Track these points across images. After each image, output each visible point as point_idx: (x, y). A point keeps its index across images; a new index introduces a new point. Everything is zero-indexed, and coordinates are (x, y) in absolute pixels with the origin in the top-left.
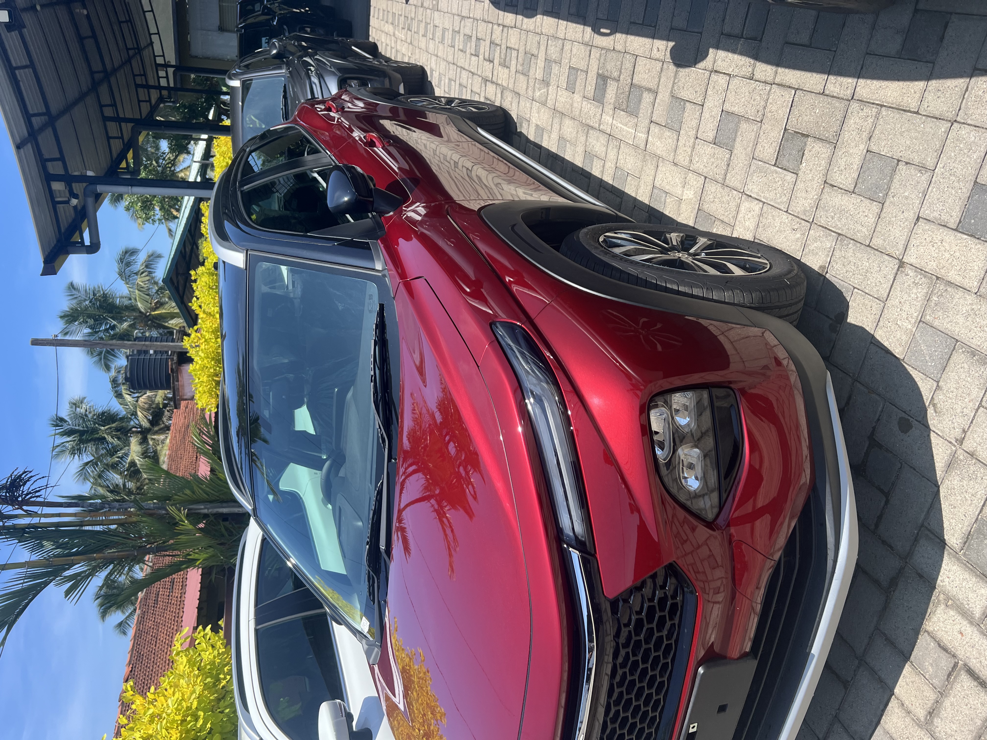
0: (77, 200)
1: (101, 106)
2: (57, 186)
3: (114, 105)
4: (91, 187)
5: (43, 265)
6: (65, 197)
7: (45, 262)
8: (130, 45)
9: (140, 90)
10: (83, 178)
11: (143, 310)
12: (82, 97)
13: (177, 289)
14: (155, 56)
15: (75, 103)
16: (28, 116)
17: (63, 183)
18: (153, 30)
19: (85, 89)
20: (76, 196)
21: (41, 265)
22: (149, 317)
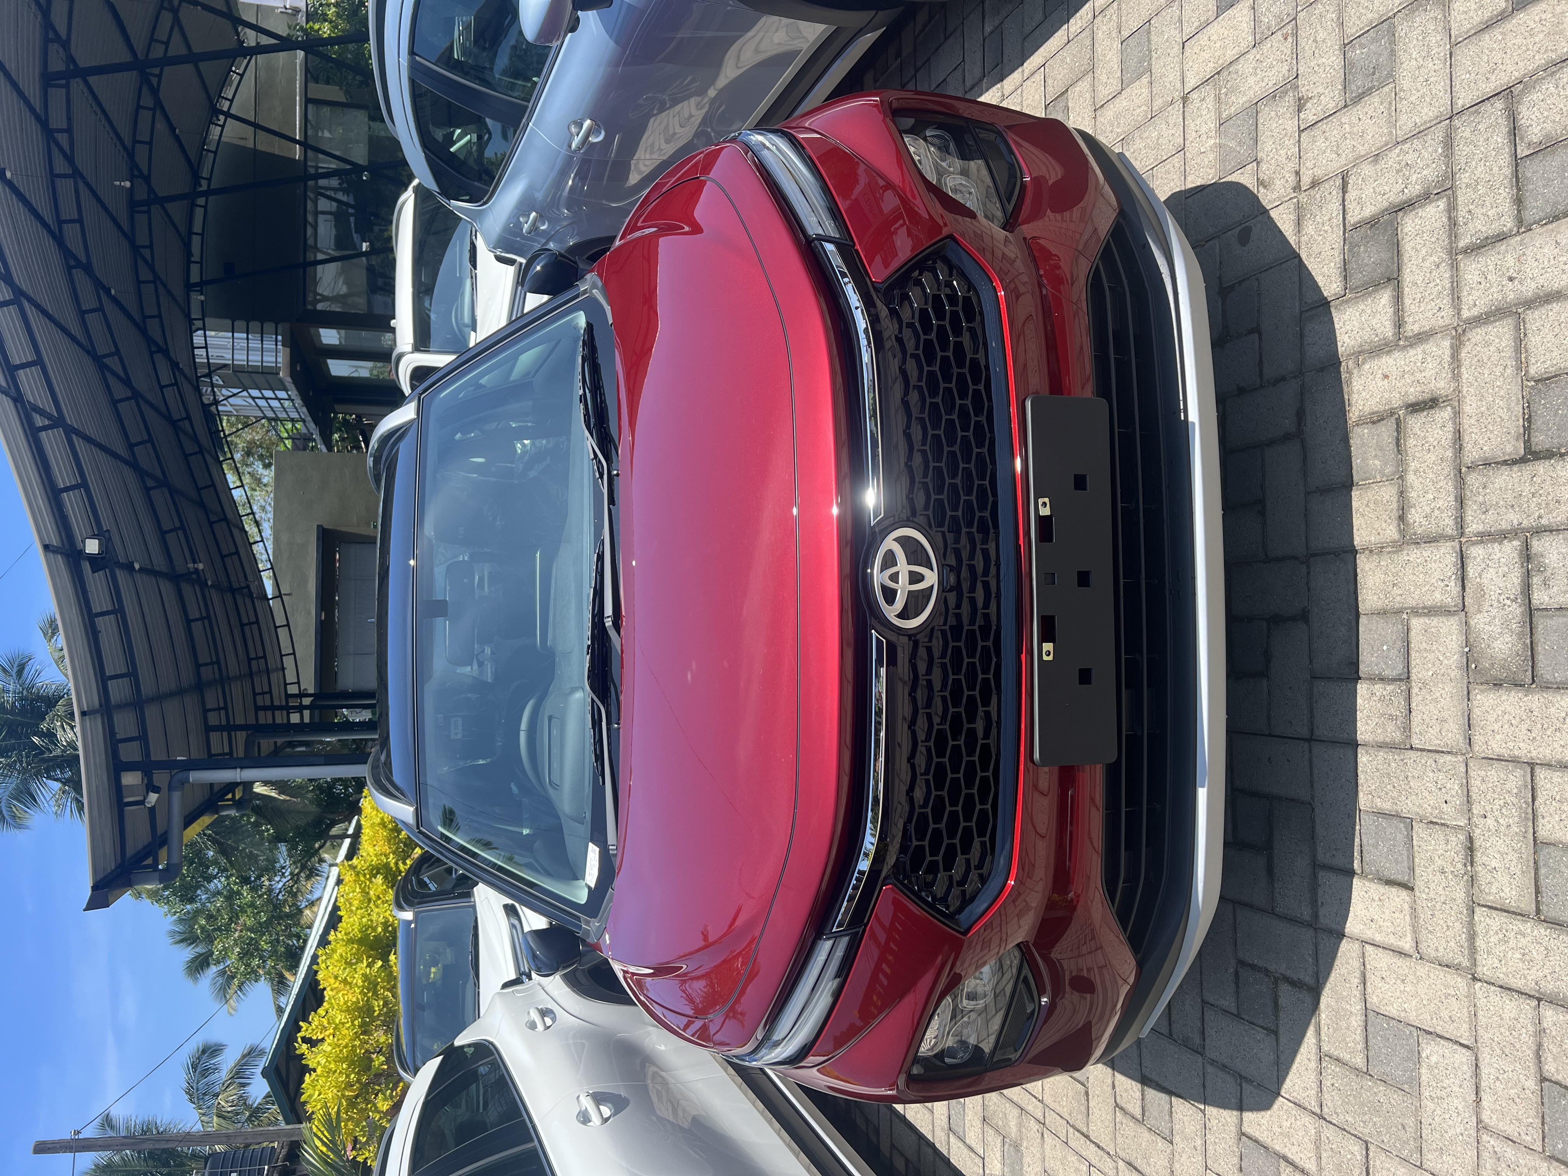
0: (157, 795)
1: (205, 711)
2: (130, 779)
3: (223, 708)
4: (181, 775)
5: (89, 892)
6: (140, 794)
7: (95, 888)
10: (169, 765)
12: (180, 692)
14: (286, 683)
15: (171, 695)
16: (103, 679)
17: (140, 773)
19: (185, 685)
20: (156, 790)
21: (87, 893)
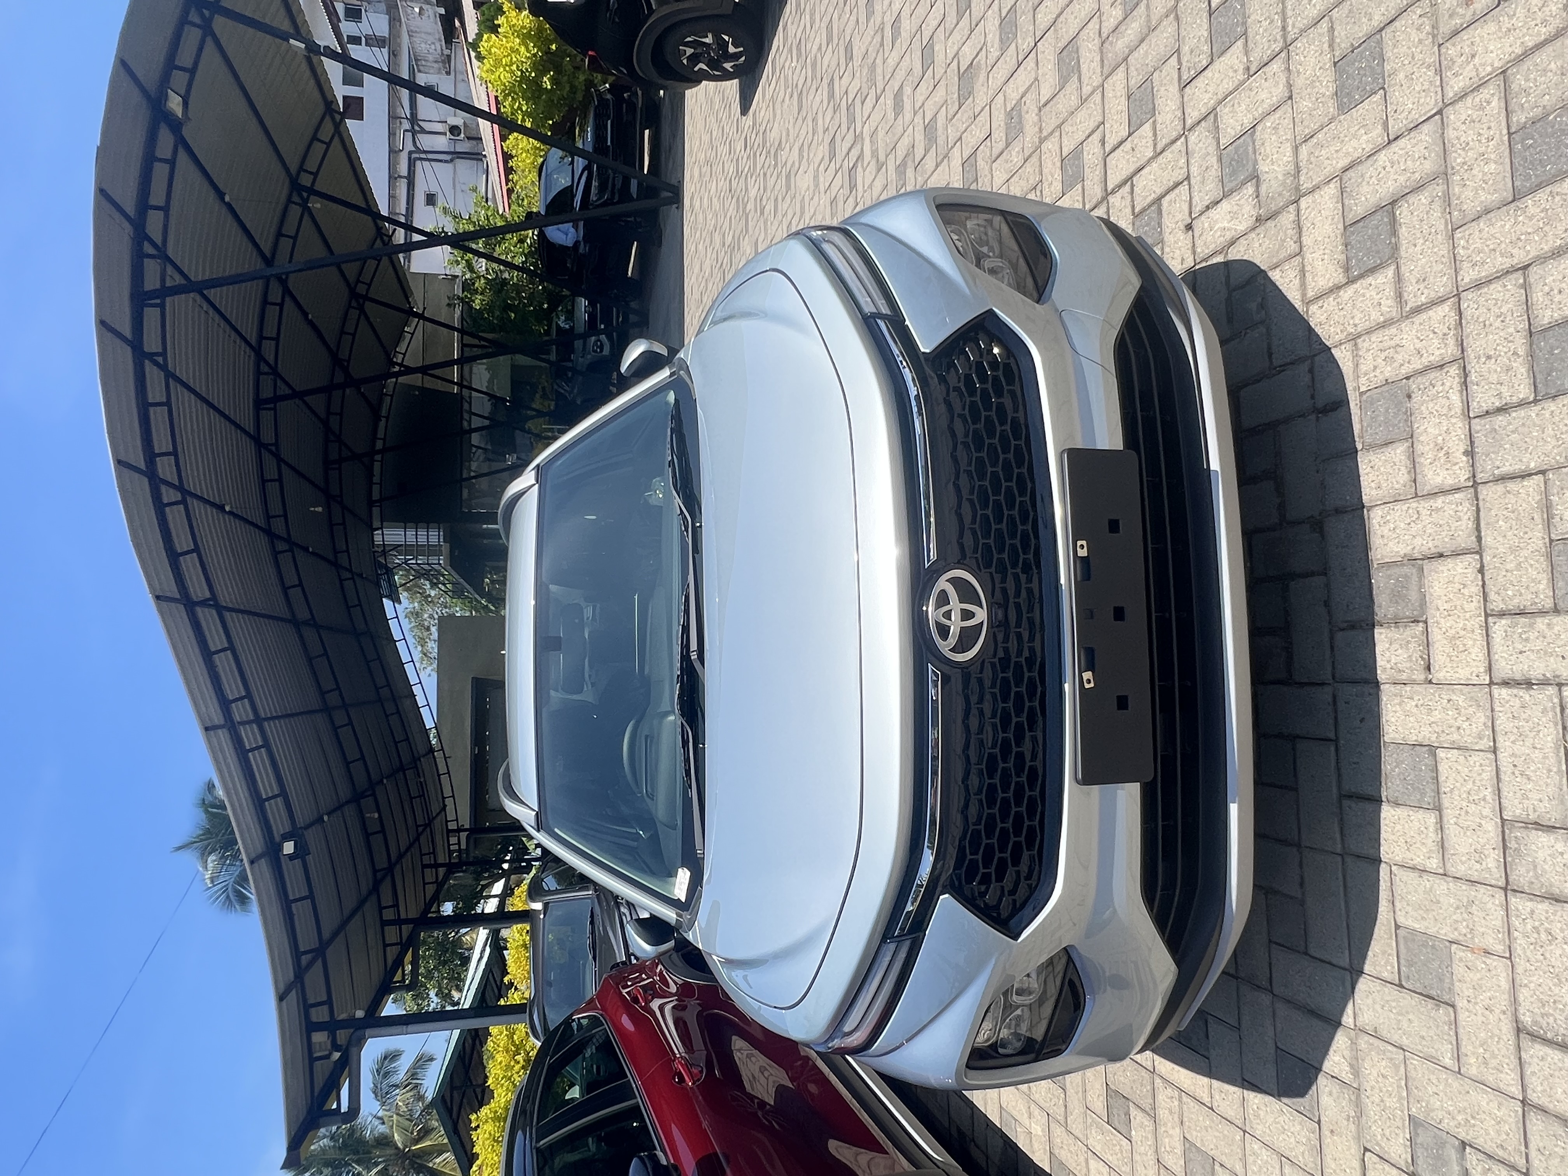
0: (339, 1053)
1: (381, 910)
2: (320, 1037)
3: (396, 905)
4: (359, 1033)
5: (284, 1156)
6: (326, 1050)
7: (289, 1146)
8: (420, 822)
9: (428, 871)
10: (350, 1022)
11: (400, 1145)
12: (360, 904)
13: (450, 1111)
14: (447, 821)
15: (352, 915)
16: (297, 953)
17: (326, 1033)
18: (447, 792)
19: (364, 891)
20: (339, 1048)
22: (408, 1155)
